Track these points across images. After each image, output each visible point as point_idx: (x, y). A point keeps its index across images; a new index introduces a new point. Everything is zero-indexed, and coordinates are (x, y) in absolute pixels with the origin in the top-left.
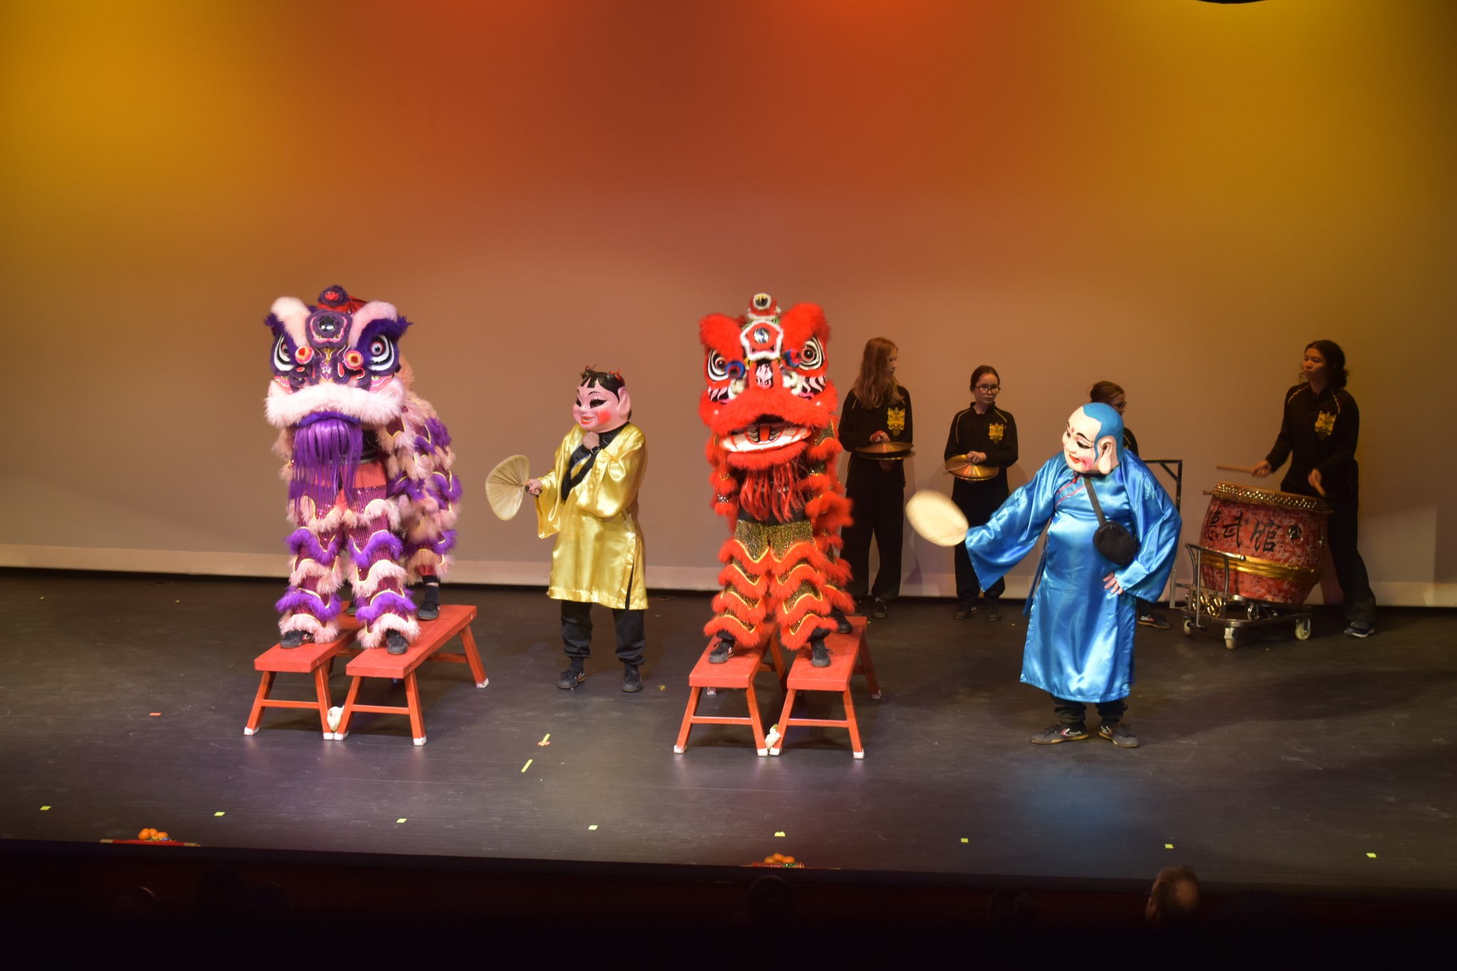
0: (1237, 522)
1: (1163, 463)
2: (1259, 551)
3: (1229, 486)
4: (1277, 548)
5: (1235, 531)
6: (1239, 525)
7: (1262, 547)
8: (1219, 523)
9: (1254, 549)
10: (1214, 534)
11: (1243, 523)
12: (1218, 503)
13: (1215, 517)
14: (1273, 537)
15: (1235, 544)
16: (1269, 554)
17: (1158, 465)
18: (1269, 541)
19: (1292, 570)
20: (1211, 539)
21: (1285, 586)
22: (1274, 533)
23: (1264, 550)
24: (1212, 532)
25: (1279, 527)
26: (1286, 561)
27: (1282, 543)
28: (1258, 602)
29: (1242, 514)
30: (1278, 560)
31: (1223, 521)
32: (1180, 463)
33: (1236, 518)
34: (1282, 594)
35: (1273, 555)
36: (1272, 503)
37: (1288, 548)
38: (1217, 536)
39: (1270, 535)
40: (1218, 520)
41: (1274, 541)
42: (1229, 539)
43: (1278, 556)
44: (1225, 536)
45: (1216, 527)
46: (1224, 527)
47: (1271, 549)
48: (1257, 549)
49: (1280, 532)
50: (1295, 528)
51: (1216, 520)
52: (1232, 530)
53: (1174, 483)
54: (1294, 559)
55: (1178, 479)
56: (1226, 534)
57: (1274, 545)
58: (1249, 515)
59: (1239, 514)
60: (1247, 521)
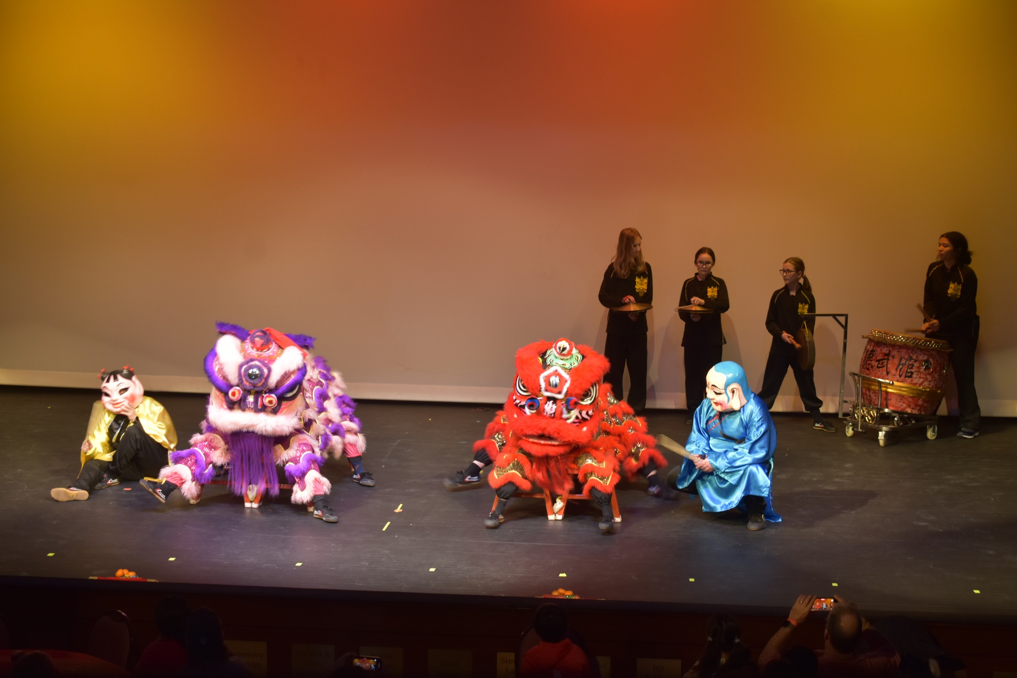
0: (886, 357)
1: (834, 316)
2: (902, 377)
3: (881, 332)
4: (914, 375)
5: (885, 364)
6: (888, 359)
7: (904, 375)
8: (874, 358)
9: (898, 377)
10: (870, 366)
11: (890, 358)
12: (873, 344)
13: (871, 354)
14: (912, 368)
15: (885, 373)
16: (909, 380)
17: (831, 318)
18: (909, 370)
19: (925, 391)
20: (868, 369)
21: (920, 402)
22: (913, 365)
23: (906, 377)
24: (869, 364)
25: (916, 361)
26: (921, 384)
27: (918, 372)
28: (901, 413)
29: (890, 351)
30: (915, 384)
31: (877, 357)
32: (846, 316)
33: (886, 355)
34: (918, 408)
35: (912, 381)
36: (911, 344)
37: (922, 376)
38: (872, 367)
39: (910, 367)
40: (873, 356)
41: (913, 371)
42: (881, 369)
43: (915, 381)
44: (878, 367)
45: (871, 361)
46: (877, 361)
47: (910, 377)
48: (900, 376)
49: (916, 364)
50: (926, 361)
51: (872, 355)
52: (883, 363)
53: (842, 330)
54: (926, 383)
55: (845, 327)
56: (879, 366)
57: (912, 373)
58: (895, 353)
59: (888, 352)
60: (893, 357)
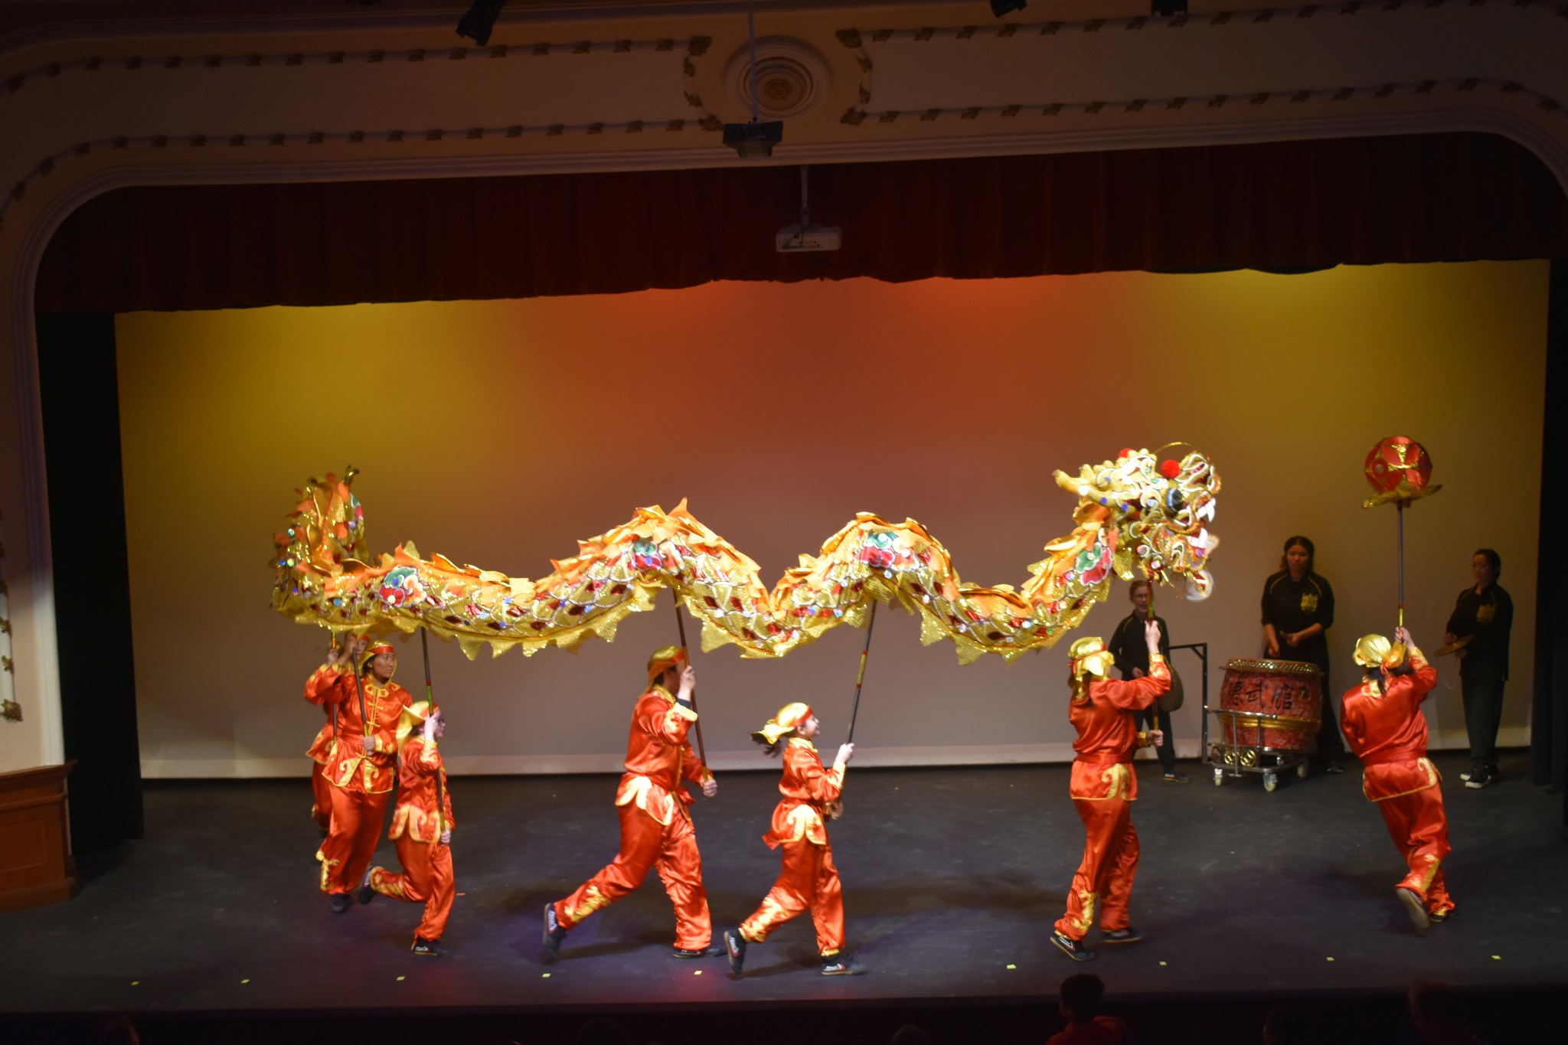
0: (1258, 688)
1: (1193, 647)
2: (1280, 710)
3: (1245, 661)
4: (1293, 706)
5: (1258, 695)
6: (1261, 691)
7: (1282, 706)
8: (1242, 691)
9: (1275, 709)
10: (1239, 701)
11: (1263, 689)
12: (1238, 675)
13: (1237, 687)
14: (1289, 698)
15: (1259, 706)
16: (1287, 712)
17: (1189, 650)
18: (1287, 701)
19: (1306, 723)
20: (1236, 704)
21: (1301, 736)
22: (1290, 694)
23: (1284, 708)
24: (1237, 699)
25: (1292, 689)
26: (1301, 716)
27: (1297, 701)
28: (1283, 752)
29: (1261, 681)
30: (1295, 715)
31: (1245, 690)
32: (1205, 646)
33: (1257, 685)
34: (1299, 743)
35: (1291, 712)
36: (1284, 671)
37: (1301, 705)
38: (1242, 701)
39: (1287, 696)
40: (1241, 688)
41: (1291, 700)
42: (1253, 702)
43: (1295, 712)
44: (1250, 701)
45: (1239, 694)
46: (1247, 694)
47: (1289, 708)
48: (1278, 708)
49: (1294, 693)
50: (1303, 688)
51: (1238, 688)
52: (1254, 696)
53: (1200, 662)
54: (1306, 714)
55: (1204, 658)
56: (1251, 699)
57: (1290, 703)
58: (1268, 682)
59: (1258, 682)
60: (1266, 687)
